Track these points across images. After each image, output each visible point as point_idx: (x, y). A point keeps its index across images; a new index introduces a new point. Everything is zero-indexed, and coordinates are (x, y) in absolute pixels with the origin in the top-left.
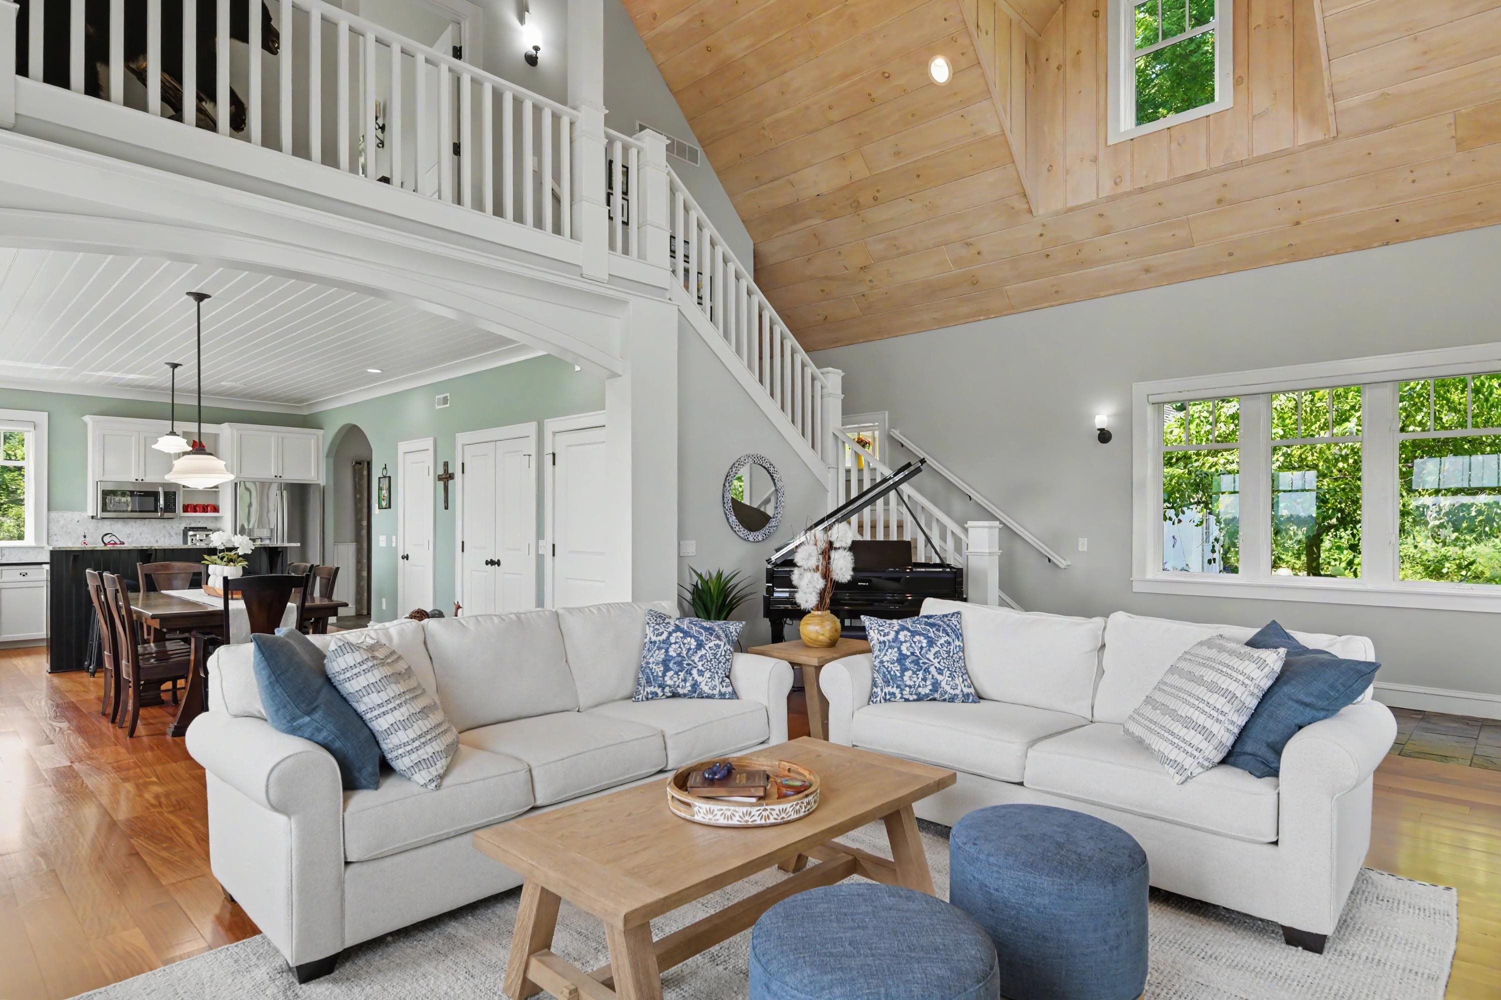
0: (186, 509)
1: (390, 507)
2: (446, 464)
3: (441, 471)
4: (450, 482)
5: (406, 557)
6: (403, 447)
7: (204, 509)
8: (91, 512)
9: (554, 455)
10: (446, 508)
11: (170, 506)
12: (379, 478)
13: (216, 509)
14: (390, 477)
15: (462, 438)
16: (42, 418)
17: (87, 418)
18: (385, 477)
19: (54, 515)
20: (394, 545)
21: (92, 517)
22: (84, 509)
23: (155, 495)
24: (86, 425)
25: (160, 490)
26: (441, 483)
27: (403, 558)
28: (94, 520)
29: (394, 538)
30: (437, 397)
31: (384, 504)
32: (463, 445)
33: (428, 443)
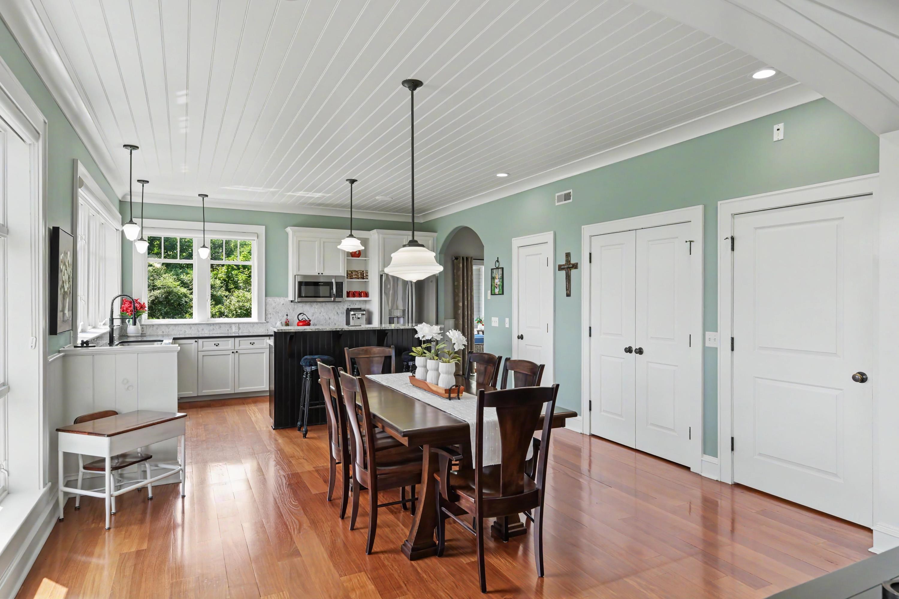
0: (348, 294)
1: (503, 294)
2: (568, 255)
3: (563, 262)
4: (573, 272)
5: (521, 337)
6: (516, 242)
7: (359, 294)
8: (291, 298)
9: (733, 239)
10: (568, 295)
11: (339, 294)
12: (492, 269)
13: (367, 295)
14: (503, 268)
15: (587, 230)
16: (261, 230)
17: (289, 230)
18: (498, 268)
19: (270, 299)
20: (507, 326)
21: (292, 301)
22: (287, 296)
23: (330, 284)
24: (287, 234)
25: (333, 281)
26: (563, 273)
27: (519, 337)
28: (292, 303)
29: (507, 320)
30: (557, 194)
31: (497, 291)
32: (591, 236)
33: (549, 236)
